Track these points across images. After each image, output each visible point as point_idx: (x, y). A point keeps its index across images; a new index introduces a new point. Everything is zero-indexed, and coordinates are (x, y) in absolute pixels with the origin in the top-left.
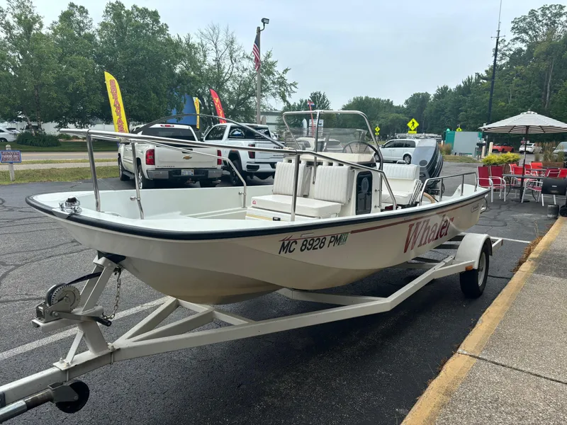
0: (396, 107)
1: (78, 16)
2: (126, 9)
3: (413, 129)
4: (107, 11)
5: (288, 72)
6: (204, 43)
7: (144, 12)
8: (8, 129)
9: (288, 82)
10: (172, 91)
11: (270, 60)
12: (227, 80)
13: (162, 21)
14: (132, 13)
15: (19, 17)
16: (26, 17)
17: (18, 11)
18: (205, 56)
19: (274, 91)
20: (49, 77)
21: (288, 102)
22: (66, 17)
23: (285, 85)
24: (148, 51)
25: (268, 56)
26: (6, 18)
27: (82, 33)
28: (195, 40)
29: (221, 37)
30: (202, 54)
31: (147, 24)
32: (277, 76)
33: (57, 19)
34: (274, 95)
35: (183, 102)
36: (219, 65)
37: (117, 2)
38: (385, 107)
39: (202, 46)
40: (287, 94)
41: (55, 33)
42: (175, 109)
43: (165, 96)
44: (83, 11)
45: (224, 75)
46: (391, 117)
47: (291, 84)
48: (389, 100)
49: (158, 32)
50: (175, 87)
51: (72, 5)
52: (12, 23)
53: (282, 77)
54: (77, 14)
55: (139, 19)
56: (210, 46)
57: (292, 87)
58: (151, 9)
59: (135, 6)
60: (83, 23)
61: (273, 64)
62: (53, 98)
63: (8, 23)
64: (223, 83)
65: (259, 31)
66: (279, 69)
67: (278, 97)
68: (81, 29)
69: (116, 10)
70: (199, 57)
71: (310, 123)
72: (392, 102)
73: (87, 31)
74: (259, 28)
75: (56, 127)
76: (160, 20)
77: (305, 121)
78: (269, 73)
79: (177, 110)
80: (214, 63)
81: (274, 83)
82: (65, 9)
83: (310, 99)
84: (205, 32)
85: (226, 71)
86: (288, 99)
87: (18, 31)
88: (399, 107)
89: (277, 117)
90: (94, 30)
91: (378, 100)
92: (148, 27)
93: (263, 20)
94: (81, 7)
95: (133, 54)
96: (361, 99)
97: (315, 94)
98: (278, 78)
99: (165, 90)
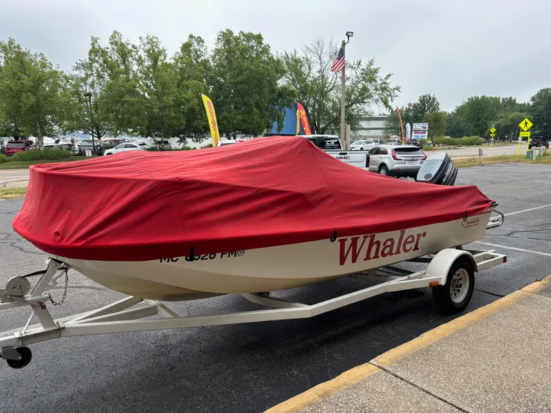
0: (521, 105)
1: (195, 45)
2: (234, 35)
3: (525, 129)
4: (218, 39)
5: (390, 77)
6: (309, 56)
7: (249, 37)
8: (140, 145)
9: (391, 86)
10: (274, 105)
11: (373, 67)
12: (331, 89)
13: (265, 42)
14: (239, 38)
15: (148, 51)
16: (153, 51)
17: (148, 47)
18: (310, 68)
19: (377, 97)
20: (169, 100)
21: (390, 108)
22: (186, 47)
23: (388, 91)
24: (251, 71)
25: (371, 63)
26: (139, 53)
27: (199, 60)
28: (300, 55)
29: (326, 49)
30: (307, 67)
31: (252, 47)
32: (379, 82)
33: (179, 50)
34: (377, 101)
35: (283, 114)
36: (323, 76)
37: (227, 30)
38: (504, 106)
39: (307, 60)
40: (389, 99)
41: (177, 62)
42: (276, 122)
43: (267, 109)
44: (200, 40)
45: (328, 85)
46: (511, 116)
47: (394, 89)
48: (511, 98)
49: (261, 52)
50: (277, 100)
51: (191, 37)
52: (143, 57)
53: (384, 83)
54: (195, 43)
55: (244, 43)
56: (314, 59)
57: (396, 91)
58: (256, 33)
59: (241, 32)
60: (200, 51)
61: (376, 71)
62: (173, 118)
63: (140, 57)
64: (326, 92)
65: (344, 44)
66: (381, 75)
67: (381, 104)
68: (199, 57)
69: (227, 37)
70: (305, 69)
71: (414, 127)
72: (515, 100)
73: (203, 58)
74: (344, 41)
75: (178, 142)
76: (263, 42)
77: (408, 125)
78: (372, 80)
79: (278, 121)
80: (318, 75)
81: (376, 89)
82: (186, 40)
83: (419, 102)
84: (310, 47)
85: (329, 81)
86: (390, 103)
87: (148, 63)
88: (524, 105)
89: (384, 121)
90: (208, 56)
91: (497, 100)
92: (252, 49)
93: (347, 34)
94: (199, 37)
95: (238, 75)
96: (477, 98)
97: (424, 97)
98: (381, 84)
99: (266, 105)
